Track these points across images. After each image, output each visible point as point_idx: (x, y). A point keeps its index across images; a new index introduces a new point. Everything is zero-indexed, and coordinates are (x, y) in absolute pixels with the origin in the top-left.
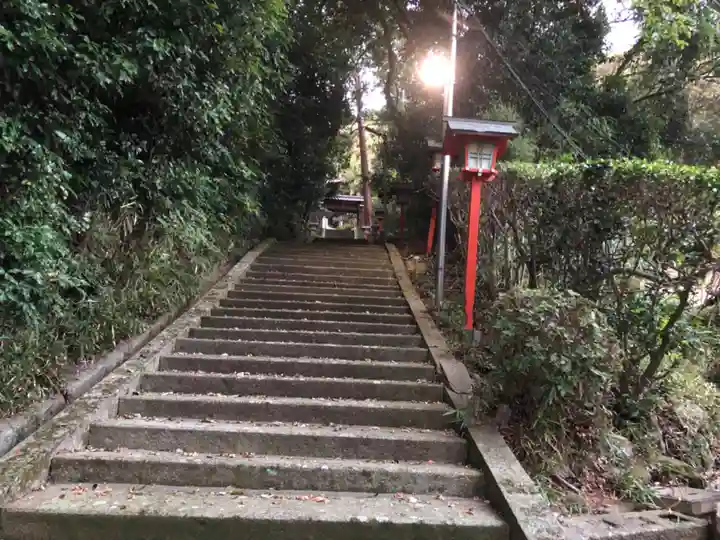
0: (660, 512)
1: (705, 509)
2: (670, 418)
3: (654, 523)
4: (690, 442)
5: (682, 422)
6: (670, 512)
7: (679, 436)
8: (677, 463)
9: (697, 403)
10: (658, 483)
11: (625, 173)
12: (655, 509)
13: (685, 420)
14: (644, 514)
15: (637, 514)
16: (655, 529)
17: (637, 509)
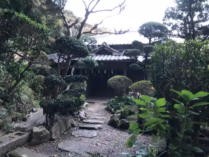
0: (15, 133)
1: (29, 129)
2: (19, 100)
3: (14, 138)
4: (24, 107)
5: (22, 101)
6: (18, 132)
7: (21, 105)
8: (19, 114)
9: (26, 95)
10: (14, 122)
11: (20, 19)
12: (13, 132)
13: (23, 100)
14: (10, 135)
15: (7, 136)
16: (14, 140)
17: (7, 133)
